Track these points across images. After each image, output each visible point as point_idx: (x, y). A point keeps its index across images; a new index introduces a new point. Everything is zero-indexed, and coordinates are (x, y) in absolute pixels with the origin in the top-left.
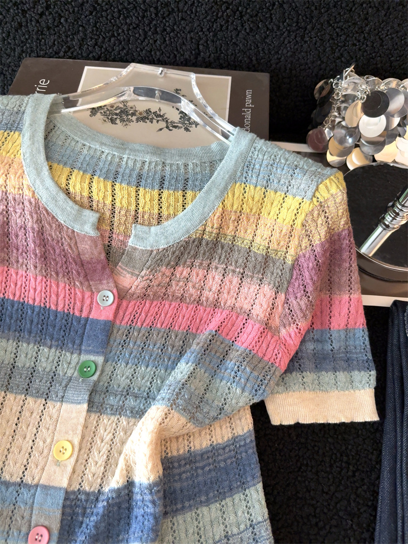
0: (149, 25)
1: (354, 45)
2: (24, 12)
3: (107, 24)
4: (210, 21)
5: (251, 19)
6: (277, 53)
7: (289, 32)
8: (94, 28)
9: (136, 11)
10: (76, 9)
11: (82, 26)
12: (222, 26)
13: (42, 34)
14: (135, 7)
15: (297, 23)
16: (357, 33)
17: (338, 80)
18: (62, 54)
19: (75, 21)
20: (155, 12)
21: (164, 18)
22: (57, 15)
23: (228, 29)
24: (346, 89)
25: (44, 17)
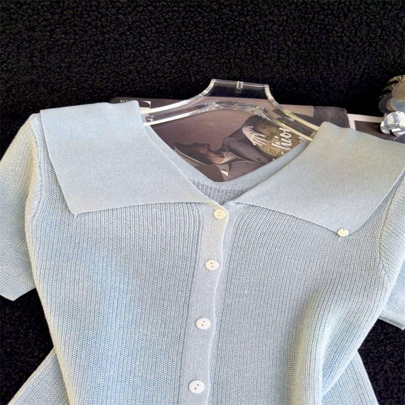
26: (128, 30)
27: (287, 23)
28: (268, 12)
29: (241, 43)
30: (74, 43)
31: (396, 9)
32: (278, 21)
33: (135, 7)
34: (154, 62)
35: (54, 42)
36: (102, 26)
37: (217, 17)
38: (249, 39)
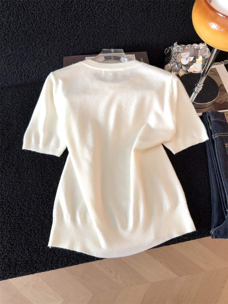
0: (111, 38)
1: (176, 36)
2: (70, 39)
3: (97, 40)
4: (130, 34)
5: (143, 32)
6: (152, 41)
7: (155, 34)
8: (93, 42)
9: (107, 35)
10: (87, 37)
11: (89, 42)
12: (134, 36)
13: (75, 46)
14: (107, 34)
15: (158, 32)
16: (176, 32)
17: (172, 47)
18: (81, 51)
19: (87, 40)
20: (113, 34)
21: (115, 36)
22: (81, 40)
23: (136, 36)
24: (175, 50)
25: (76, 40)
26: (78, 38)
27: (127, 29)
28: (120, 26)
29: (113, 39)
30: (61, 44)
31: (160, 20)
32: (124, 29)
33: (79, 28)
34: (86, 50)
35: (55, 45)
36: (70, 36)
37: (104, 30)
38: (116, 37)
